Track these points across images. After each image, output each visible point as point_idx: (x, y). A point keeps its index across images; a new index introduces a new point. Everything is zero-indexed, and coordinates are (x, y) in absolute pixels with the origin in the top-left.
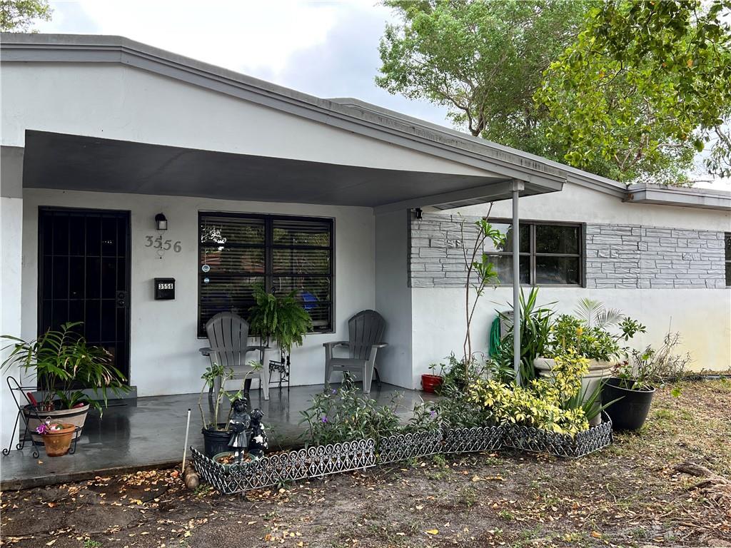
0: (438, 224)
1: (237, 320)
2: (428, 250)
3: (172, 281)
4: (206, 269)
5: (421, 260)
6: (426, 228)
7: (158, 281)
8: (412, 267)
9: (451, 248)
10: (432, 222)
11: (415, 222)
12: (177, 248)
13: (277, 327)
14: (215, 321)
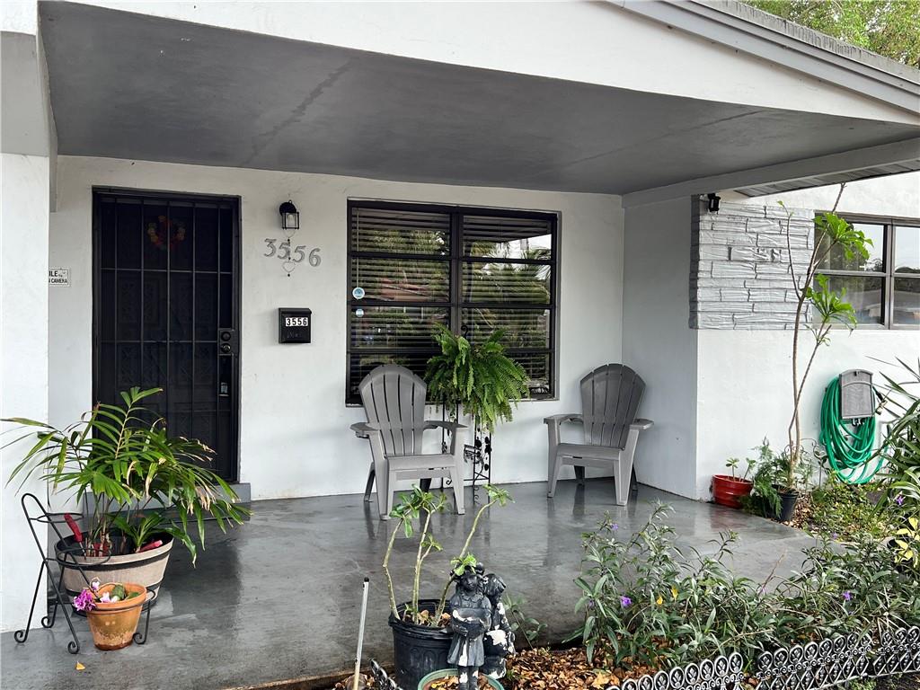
0: (743, 220)
1: (408, 377)
2: (727, 265)
3: (306, 313)
4: (359, 294)
5: (715, 283)
6: (724, 227)
7: (284, 313)
8: (701, 294)
9: (763, 262)
10: (734, 217)
11: (707, 218)
12: (315, 258)
13: (473, 392)
14: (374, 380)
